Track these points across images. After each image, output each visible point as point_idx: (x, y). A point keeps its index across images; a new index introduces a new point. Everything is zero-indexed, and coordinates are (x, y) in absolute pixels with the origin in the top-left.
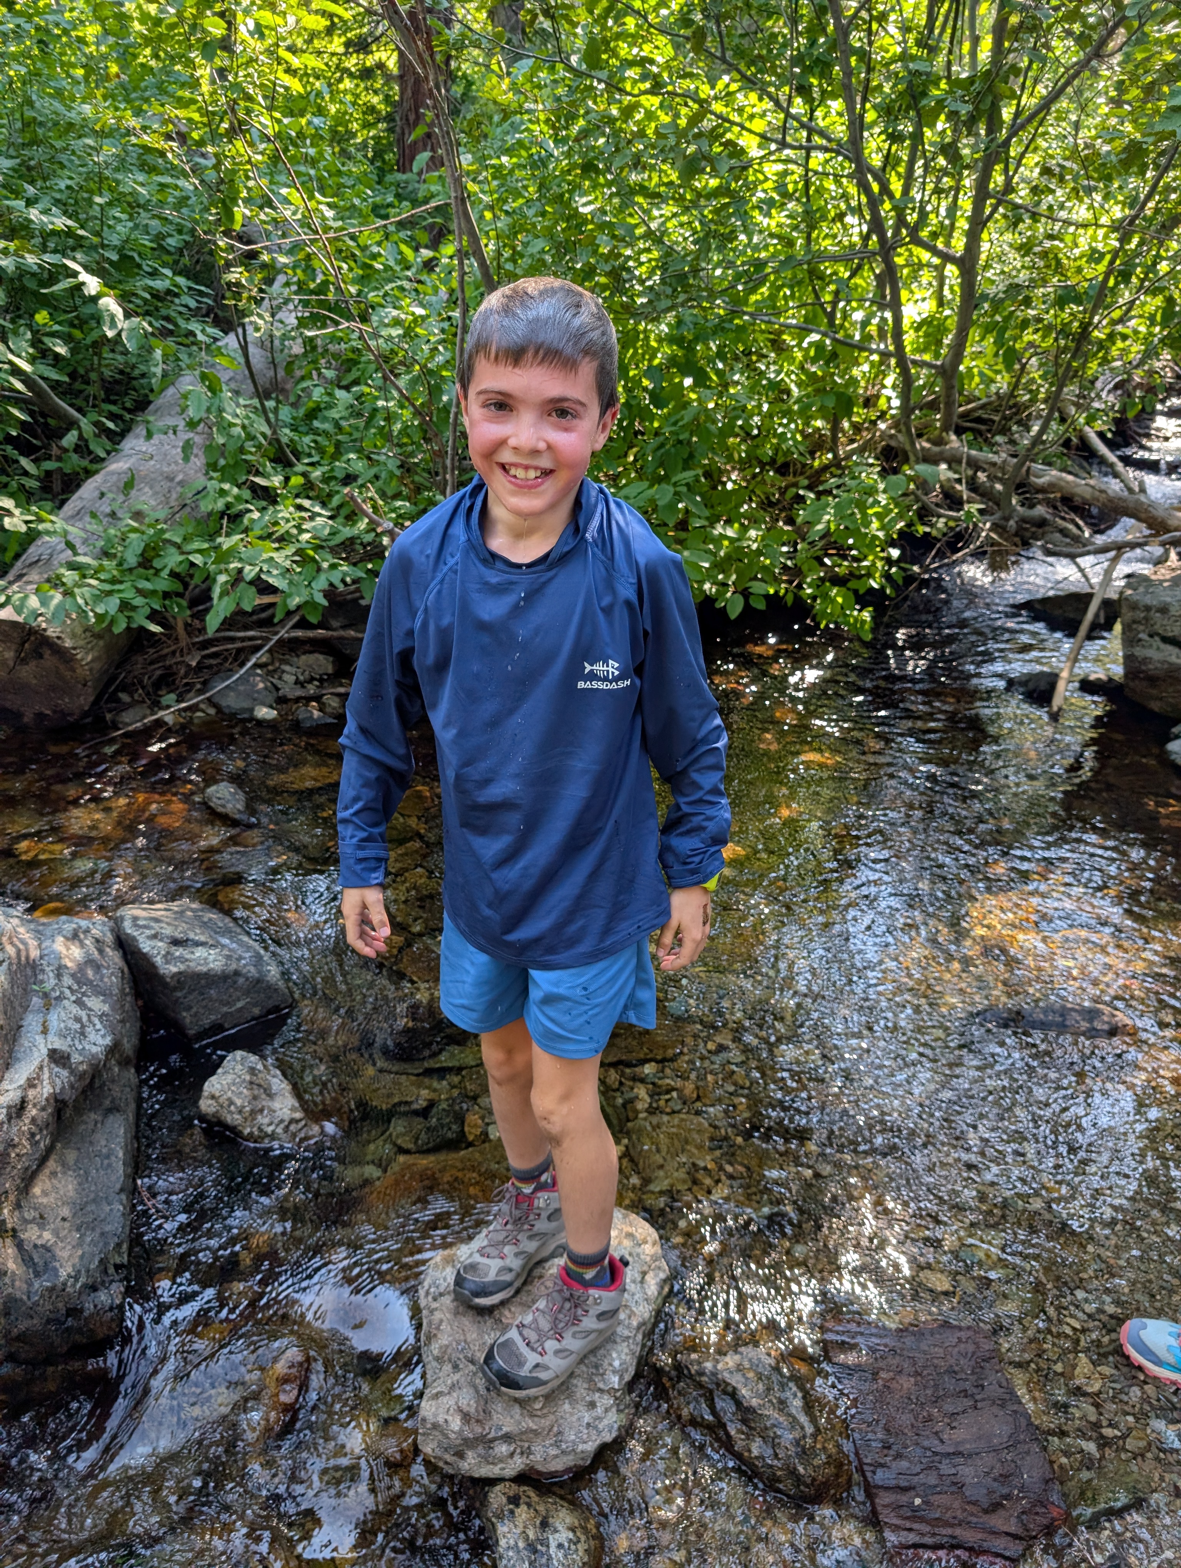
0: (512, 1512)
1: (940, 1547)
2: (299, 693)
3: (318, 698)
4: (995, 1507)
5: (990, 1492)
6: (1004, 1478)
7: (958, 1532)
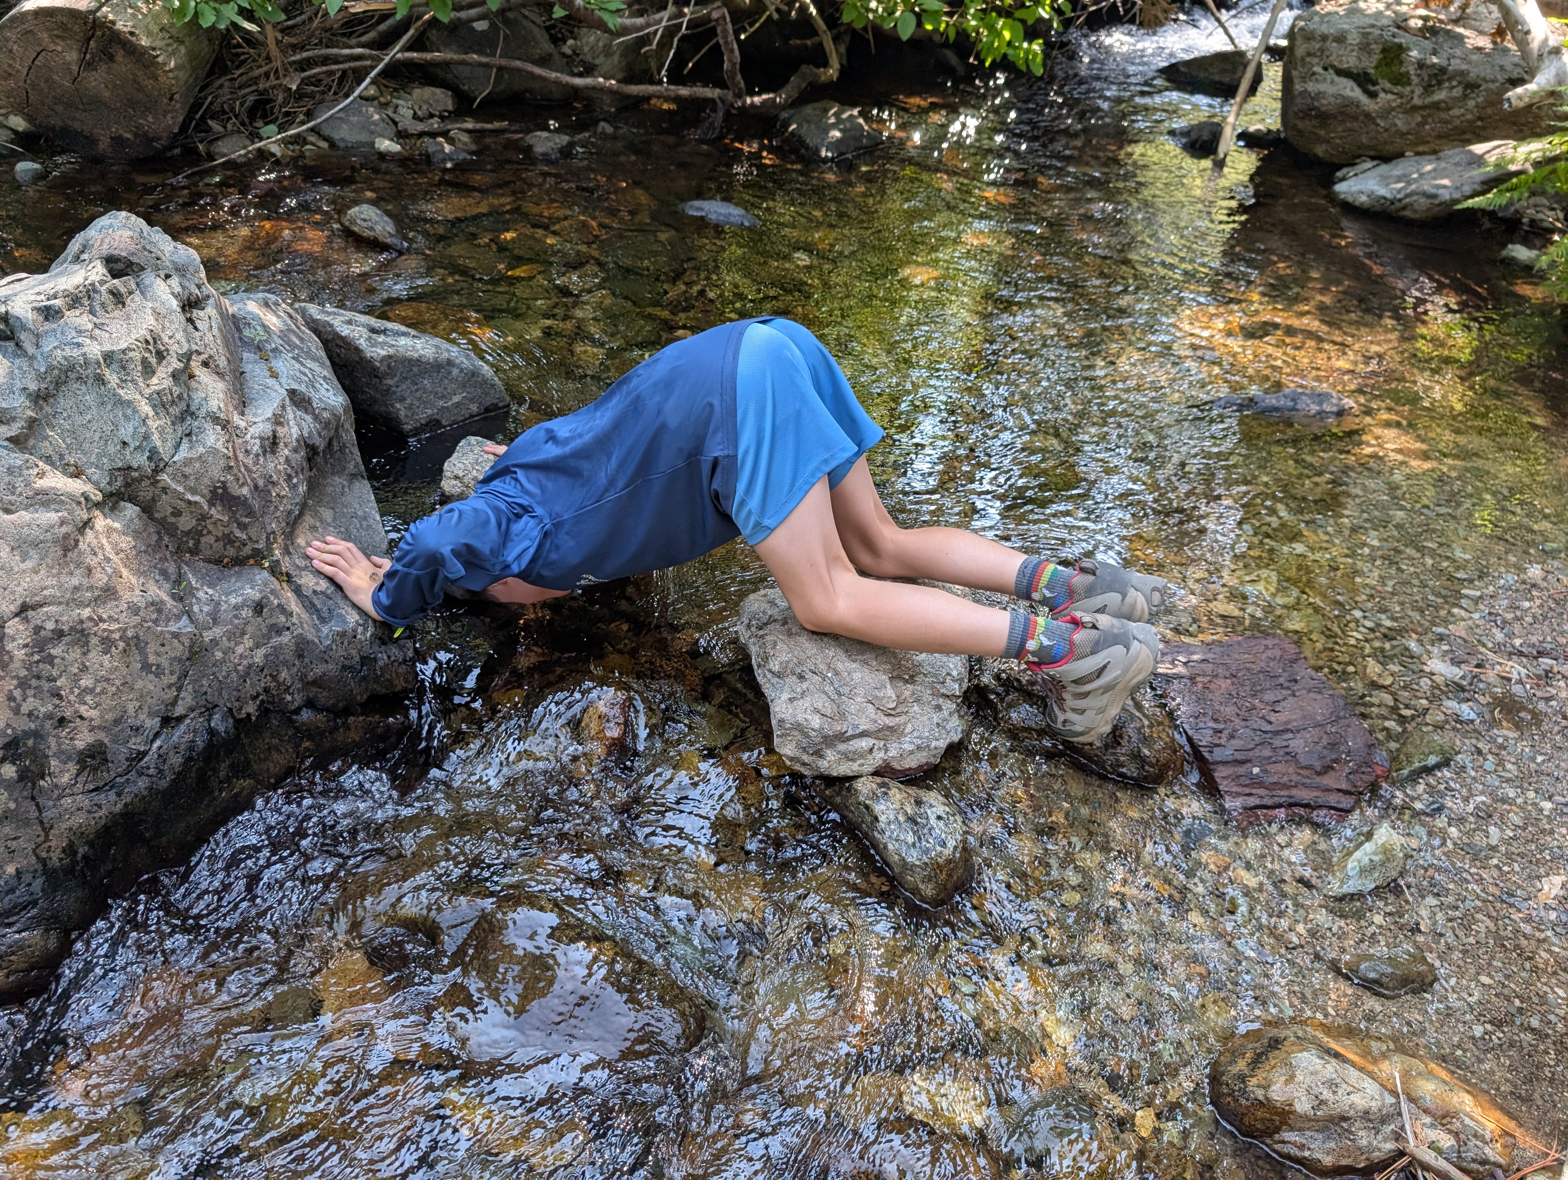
0: (886, 794)
1: (1280, 806)
2: (420, 127)
3: (445, 134)
4: (1327, 769)
5: (1322, 758)
6: (1333, 746)
7: (1294, 792)
